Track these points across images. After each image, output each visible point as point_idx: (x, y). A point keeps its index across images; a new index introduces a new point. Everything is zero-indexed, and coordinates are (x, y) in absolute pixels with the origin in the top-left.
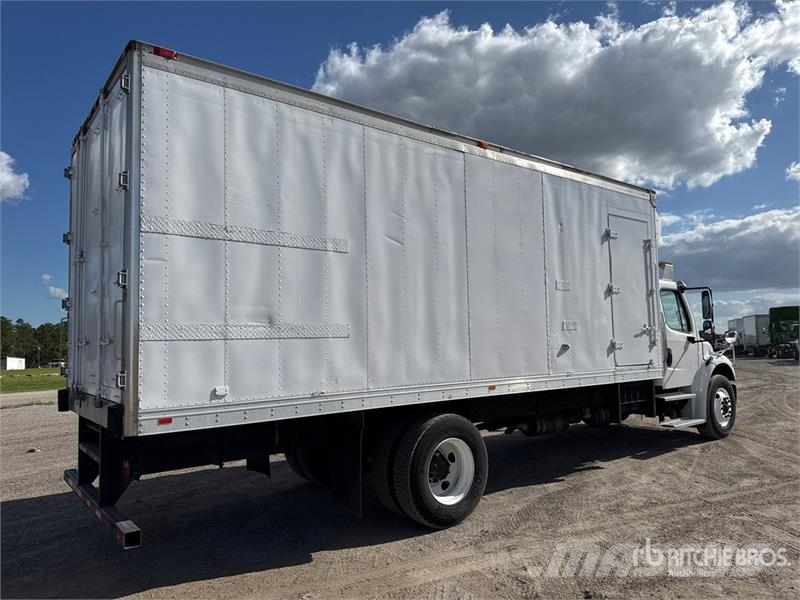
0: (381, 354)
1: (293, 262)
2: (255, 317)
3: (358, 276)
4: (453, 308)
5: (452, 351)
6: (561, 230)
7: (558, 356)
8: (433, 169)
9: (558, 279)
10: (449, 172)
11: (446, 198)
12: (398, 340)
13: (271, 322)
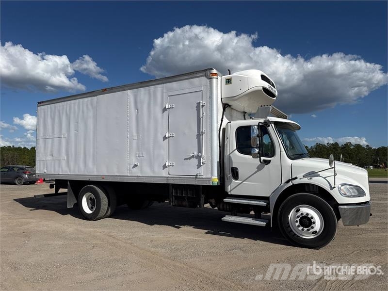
0: (72, 164)
1: (56, 140)
2: (50, 155)
3: (68, 143)
4: (92, 151)
5: (90, 164)
6: (138, 112)
7: (133, 168)
8: (87, 106)
9: (135, 134)
10: (92, 105)
11: (91, 114)
12: (76, 161)
13: (52, 156)
